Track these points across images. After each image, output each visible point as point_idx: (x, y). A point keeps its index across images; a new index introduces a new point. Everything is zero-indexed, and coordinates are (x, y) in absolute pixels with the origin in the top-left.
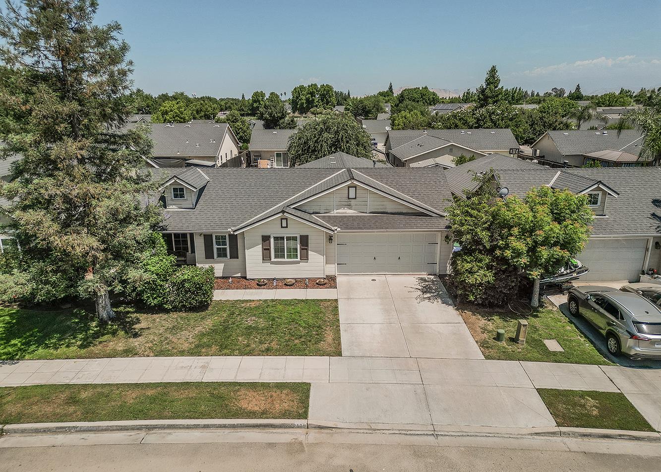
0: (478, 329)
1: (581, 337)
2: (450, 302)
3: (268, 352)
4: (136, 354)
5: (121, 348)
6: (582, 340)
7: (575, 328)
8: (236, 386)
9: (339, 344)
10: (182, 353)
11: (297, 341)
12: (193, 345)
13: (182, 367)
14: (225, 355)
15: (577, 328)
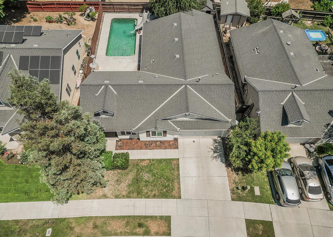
0: (232, 181)
1: (269, 186)
2: (224, 161)
3: (154, 196)
4: (108, 197)
5: (101, 194)
6: (269, 187)
7: (268, 180)
8: (146, 218)
9: (180, 192)
10: (123, 197)
11: (165, 190)
12: (127, 192)
13: (126, 206)
14: (140, 198)
15: (269, 180)
